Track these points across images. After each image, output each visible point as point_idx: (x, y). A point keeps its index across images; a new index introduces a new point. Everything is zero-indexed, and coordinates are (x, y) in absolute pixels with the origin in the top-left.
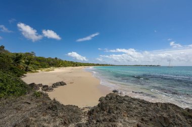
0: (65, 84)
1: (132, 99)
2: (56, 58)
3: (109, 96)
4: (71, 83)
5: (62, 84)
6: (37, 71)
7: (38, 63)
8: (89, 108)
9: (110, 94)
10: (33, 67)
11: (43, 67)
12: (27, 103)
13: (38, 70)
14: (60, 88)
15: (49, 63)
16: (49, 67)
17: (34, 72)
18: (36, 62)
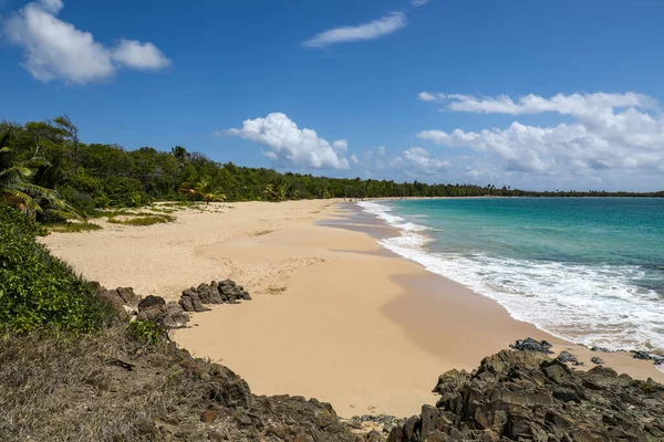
0: (245, 296)
1: (636, 384)
2: (180, 152)
3: (499, 367)
4: (272, 291)
5: (228, 292)
6: (91, 221)
7: (93, 181)
8: (382, 419)
9: (502, 356)
10: (72, 202)
11: (120, 199)
12: (121, 364)
13: (97, 215)
14: (221, 311)
15: (143, 180)
16: (144, 203)
17: (77, 228)
18: (82, 175)
